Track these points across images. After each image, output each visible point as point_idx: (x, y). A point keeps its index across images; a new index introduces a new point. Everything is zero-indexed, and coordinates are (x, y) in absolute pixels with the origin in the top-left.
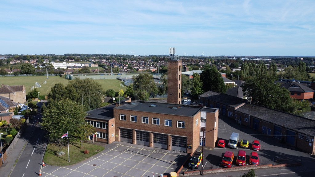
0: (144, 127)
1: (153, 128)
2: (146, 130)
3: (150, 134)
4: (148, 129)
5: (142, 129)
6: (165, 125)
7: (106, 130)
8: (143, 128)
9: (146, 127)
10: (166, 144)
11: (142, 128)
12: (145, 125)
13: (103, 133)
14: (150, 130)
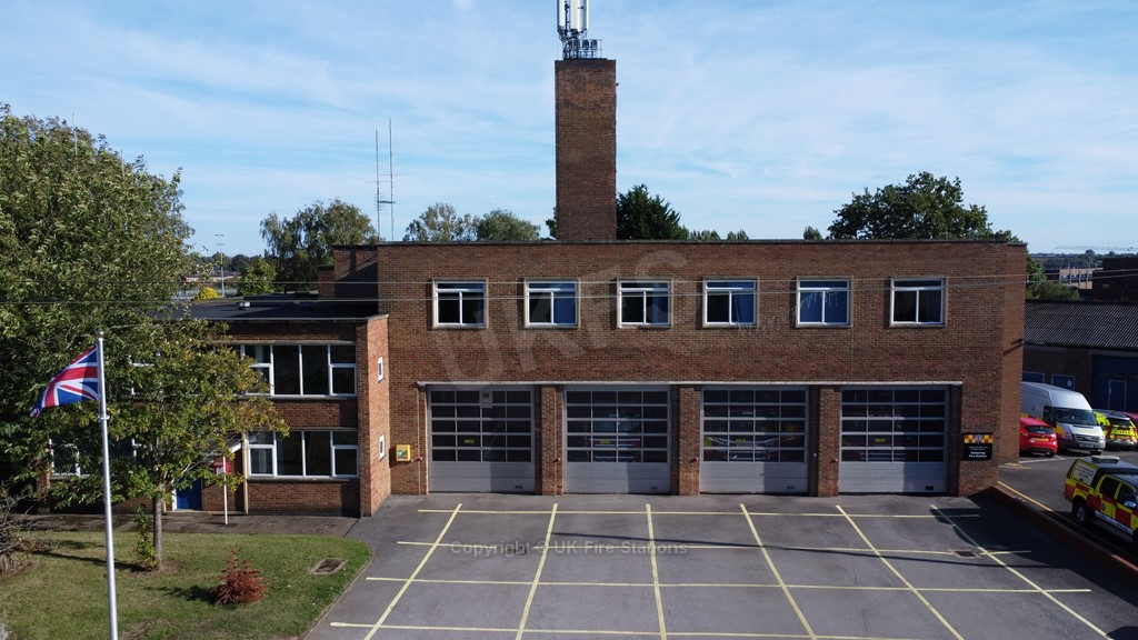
0: (634, 353)
1: (705, 352)
2: (648, 374)
3: (683, 399)
4: (664, 366)
5: (619, 375)
6: (799, 323)
7: (335, 409)
8: (630, 364)
9: (653, 350)
10: (798, 457)
11: (617, 367)
12: (646, 342)
13: (308, 435)
14: (684, 373)
